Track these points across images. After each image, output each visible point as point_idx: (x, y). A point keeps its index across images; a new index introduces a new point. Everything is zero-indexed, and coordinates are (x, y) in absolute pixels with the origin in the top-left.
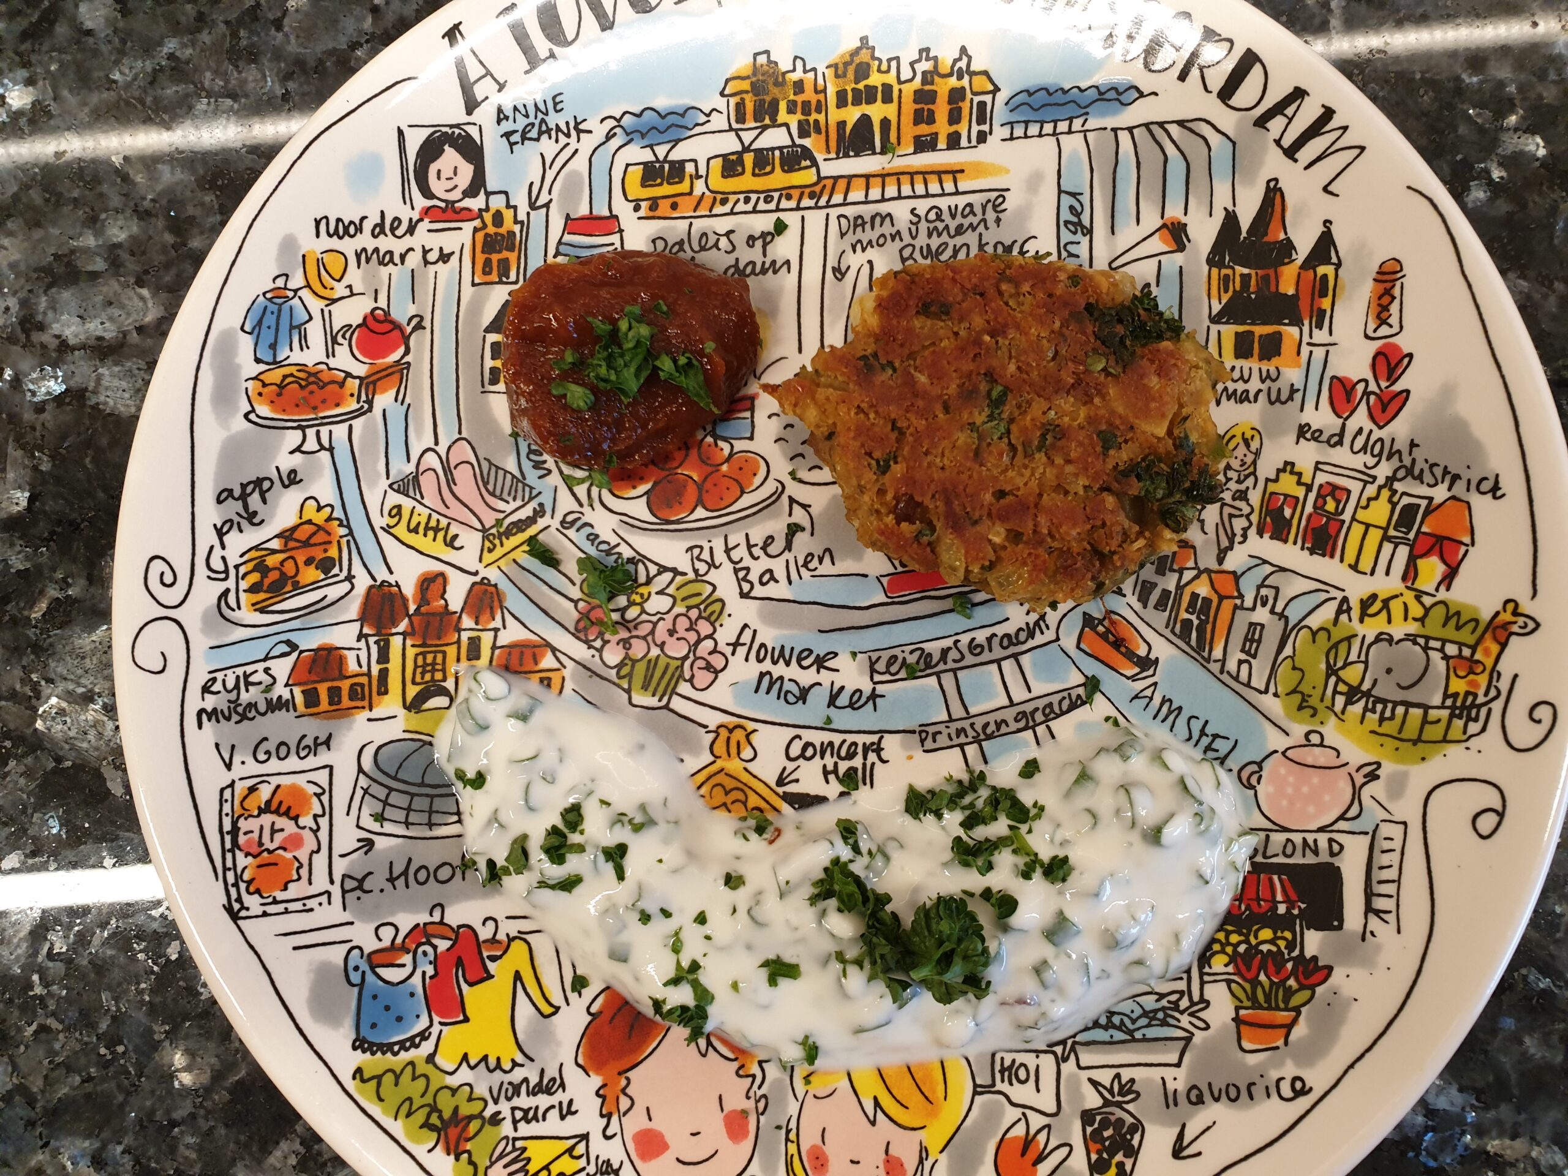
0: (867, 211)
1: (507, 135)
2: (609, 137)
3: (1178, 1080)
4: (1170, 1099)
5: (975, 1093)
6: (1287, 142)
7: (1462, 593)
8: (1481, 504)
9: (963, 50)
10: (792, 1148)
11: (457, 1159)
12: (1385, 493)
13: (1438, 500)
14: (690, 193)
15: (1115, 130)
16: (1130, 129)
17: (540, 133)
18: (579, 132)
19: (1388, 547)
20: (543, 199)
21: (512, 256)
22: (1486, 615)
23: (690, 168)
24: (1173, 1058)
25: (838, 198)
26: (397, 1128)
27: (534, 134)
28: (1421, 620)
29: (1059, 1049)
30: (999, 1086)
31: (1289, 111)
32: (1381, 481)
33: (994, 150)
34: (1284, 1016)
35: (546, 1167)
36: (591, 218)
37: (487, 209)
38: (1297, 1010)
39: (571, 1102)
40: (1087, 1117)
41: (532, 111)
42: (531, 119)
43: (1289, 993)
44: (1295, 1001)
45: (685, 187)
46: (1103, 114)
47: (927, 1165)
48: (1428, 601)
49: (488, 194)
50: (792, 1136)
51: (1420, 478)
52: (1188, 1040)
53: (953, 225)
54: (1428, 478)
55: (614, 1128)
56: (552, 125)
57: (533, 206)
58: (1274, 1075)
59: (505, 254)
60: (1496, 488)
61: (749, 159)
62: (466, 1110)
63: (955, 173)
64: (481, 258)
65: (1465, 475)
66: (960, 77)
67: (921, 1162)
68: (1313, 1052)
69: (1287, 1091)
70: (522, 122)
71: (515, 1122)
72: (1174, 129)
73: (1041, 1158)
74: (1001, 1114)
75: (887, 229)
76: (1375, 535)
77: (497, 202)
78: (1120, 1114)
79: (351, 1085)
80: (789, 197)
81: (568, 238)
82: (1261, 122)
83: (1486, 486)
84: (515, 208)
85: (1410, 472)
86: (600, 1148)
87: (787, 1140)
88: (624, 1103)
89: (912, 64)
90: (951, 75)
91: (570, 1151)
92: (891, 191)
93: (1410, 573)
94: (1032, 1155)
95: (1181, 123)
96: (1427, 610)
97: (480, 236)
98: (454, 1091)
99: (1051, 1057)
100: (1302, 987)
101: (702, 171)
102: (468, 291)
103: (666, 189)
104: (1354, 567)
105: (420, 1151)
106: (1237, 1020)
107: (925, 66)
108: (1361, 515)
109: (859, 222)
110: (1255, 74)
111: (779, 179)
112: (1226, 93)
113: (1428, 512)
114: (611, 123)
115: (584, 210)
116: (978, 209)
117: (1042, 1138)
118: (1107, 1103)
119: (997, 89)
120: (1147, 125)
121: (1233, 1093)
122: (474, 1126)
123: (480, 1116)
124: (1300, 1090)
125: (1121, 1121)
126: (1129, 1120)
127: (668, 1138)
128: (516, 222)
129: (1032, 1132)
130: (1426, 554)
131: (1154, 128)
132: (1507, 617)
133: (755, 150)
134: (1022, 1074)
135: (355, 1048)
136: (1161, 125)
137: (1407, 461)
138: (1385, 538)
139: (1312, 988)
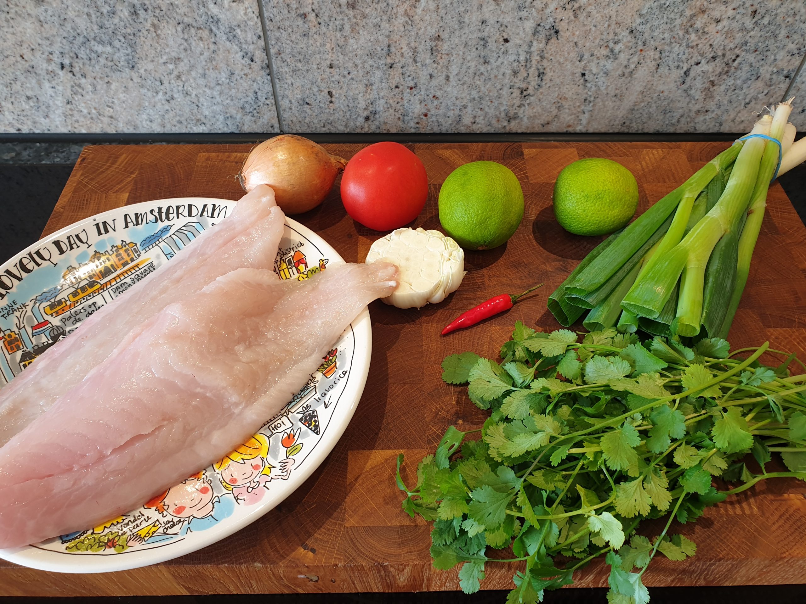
0: (119, 285)
1: (3, 316)
2: (35, 303)
3: (318, 395)
4: (318, 400)
5: (269, 438)
6: (210, 215)
7: (310, 267)
8: (301, 249)
9: (122, 241)
10: (224, 484)
11: (114, 547)
12: (282, 262)
13: (293, 255)
14: (66, 305)
15: (170, 236)
16: (174, 234)
17: (13, 311)
18: (25, 307)
19: (290, 270)
20: (22, 326)
21: (19, 343)
22: (318, 266)
23: (63, 300)
24: (315, 393)
25: (109, 286)
26: (89, 552)
27: (11, 312)
28: (307, 277)
29: (285, 414)
30: (274, 432)
31: (206, 210)
32: (279, 260)
33: (143, 256)
34: (334, 364)
35: (148, 533)
36: (39, 324)
37: (5, 335)
38: (335, 361)
39: (148, 517)
40: (301, 420)
41: (8, 307)
42: (9, 309)
43: (331, 360)
44: (333, 361)
45: (64, 304)
46: (165, 235)
47: (265, 460)
48: (306, 273)
49: (3, 332)
50: (223, 481)
51: (286, 254)
52: (315, 387)
53: (143, 276)
54: (288, 252)
55: (165, 513)
56: (15, 308)
57: (19, 329)
58: (338, 376)
59: (16, 343)
60: (301, 244)
61: (79, 291)
62: (111, 537)
63: (137, 266)
64: (9, 347)
65: (294, 246)
66: (125, 246)
67: (263, 460)
68: (343, 365)
69: (342, 376)
70: (6, 311)
71: (131, 531)
72: (183, 228)
73: (294, 436)
74: (279, 436)
75: (126, 285)
76: (286, 270)
77: (7, 332)
78: (308, 413)
79: (66, 552)
80: (95, 293)
81: (34, 331)
82: (202, 215)
83: (299, 245)
84: (14, 331)
85: (284, 254)
86: (162, 520)
87: (221, 483)
88: (166, 507)
89: (111, 250)
90: (122, 247)
91: (154, 526)
92: (122, 278)
93: (298, 271)
94: (291, 437)
95: (184, 226)
96: (307, 274)
97: (6, 342)
98: (105, 536)
99: (284, 417)
100: (333, 357)
101: (67, 299)
102: (8, 357)
103: (59, 308)
104: (287, 279)
105: (101, 552)
106: (324, 374)
107: (114, 249)
108: (280, 269)
109: (118, 288)
110: (193, 208)
111: (90, 290)
112: (190, 215)
113: (293, 258)
114: (34, 301)
115: (36, 323)
116: (148, 269)
117: (292, 432)
118: (304, 414)
119: (136, 244)
120: (177, 231)
121: (331, 387)
122: (116, 539)
123: (118, 535)
124: (344, 373)
125: (310, 413)
126: (311, 412)
127: (184, 506)
128: (16, 334)
129: (289, 433)
130: (299, 265)
131: (179, 231)
132: (322, 263)
133: (81, 288)
134: (279, 425)
135: (62, 543)
136: (180, 229)
137: (282, 253)
138: (288, 269)
139: (335, 355)
